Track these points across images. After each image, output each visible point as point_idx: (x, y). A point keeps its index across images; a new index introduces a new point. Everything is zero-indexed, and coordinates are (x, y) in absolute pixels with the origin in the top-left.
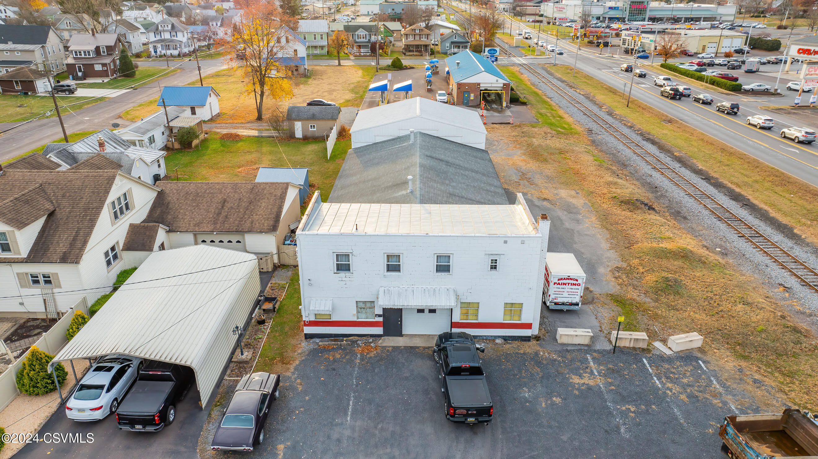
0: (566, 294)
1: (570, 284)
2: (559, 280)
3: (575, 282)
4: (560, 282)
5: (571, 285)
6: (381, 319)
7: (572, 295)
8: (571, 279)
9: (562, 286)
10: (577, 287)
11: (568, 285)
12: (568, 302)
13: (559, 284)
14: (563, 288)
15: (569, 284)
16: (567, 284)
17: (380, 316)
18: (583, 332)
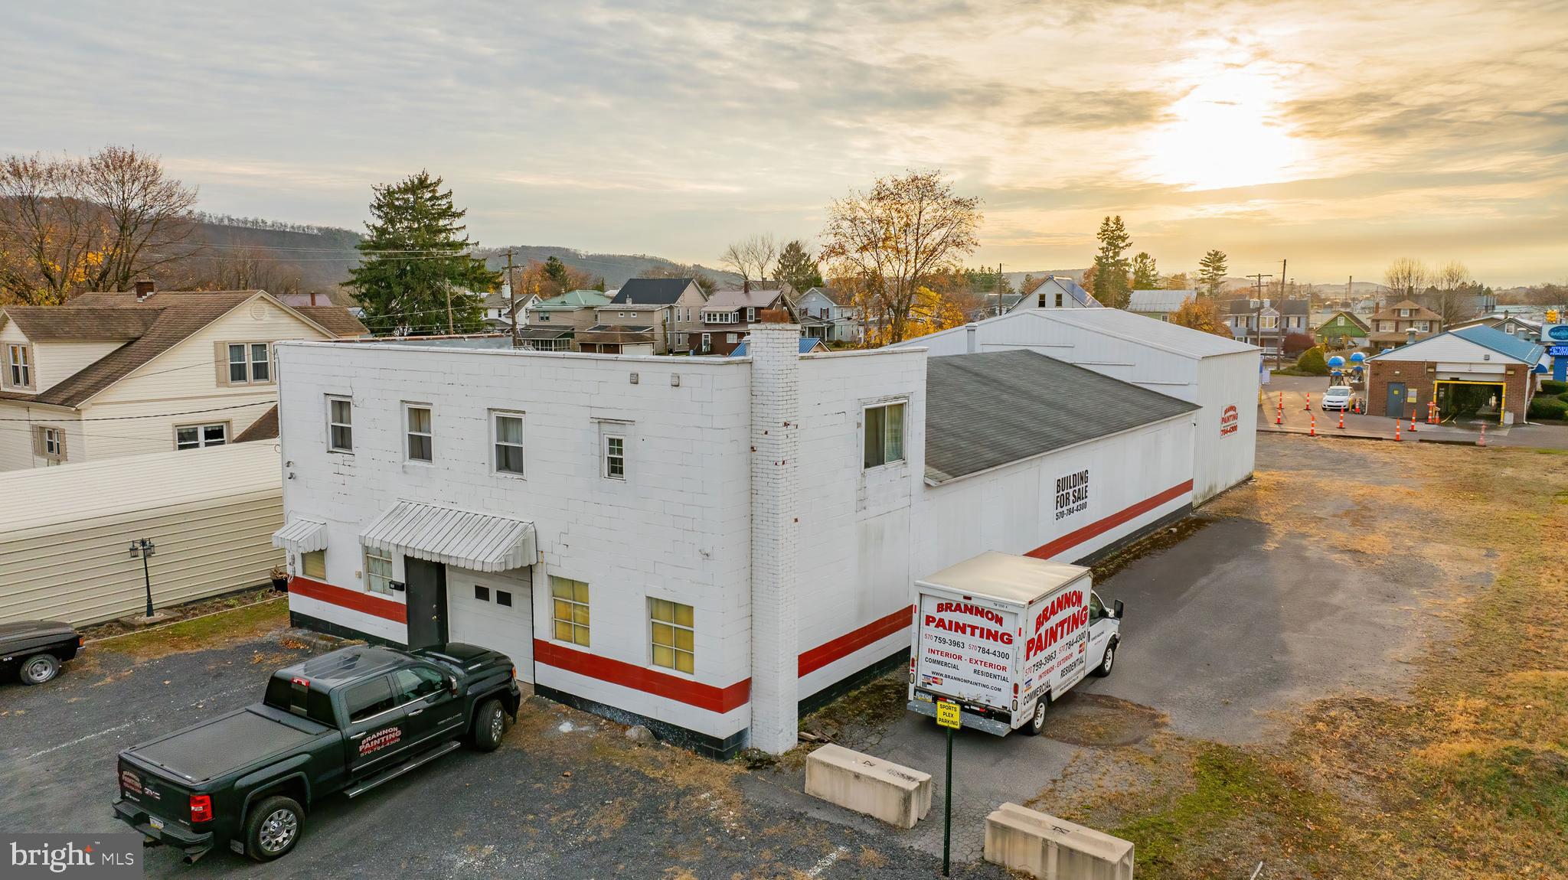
0: (966, 670)
1: (977, 632)
2: (941, 608)
3: (993, 626)
4: (947, 616)
5: (982, 636)
6: (400, 598)
7: (989, 675)
8: (980, 612)
9: (958, 636)
10: (999, 646)
11: (973, 634)
12: (975, 703)
13: (941, 623)
14: (956, 644)
15: (973, 628)
16: (968, 630)
17: (399, 587)
18: (890, 772)
